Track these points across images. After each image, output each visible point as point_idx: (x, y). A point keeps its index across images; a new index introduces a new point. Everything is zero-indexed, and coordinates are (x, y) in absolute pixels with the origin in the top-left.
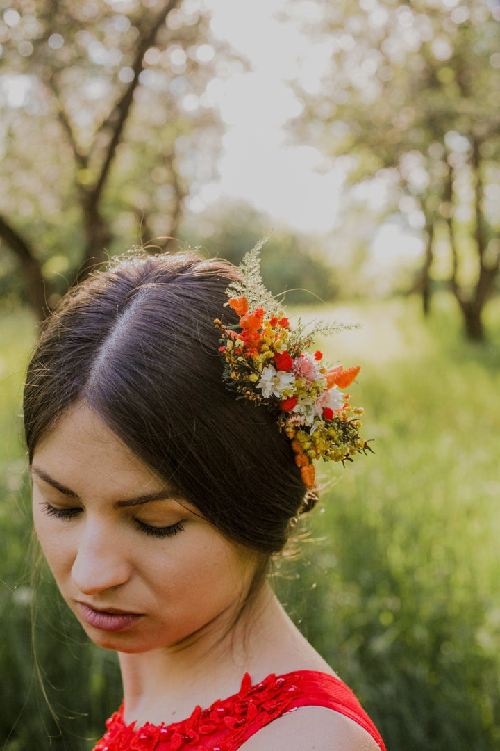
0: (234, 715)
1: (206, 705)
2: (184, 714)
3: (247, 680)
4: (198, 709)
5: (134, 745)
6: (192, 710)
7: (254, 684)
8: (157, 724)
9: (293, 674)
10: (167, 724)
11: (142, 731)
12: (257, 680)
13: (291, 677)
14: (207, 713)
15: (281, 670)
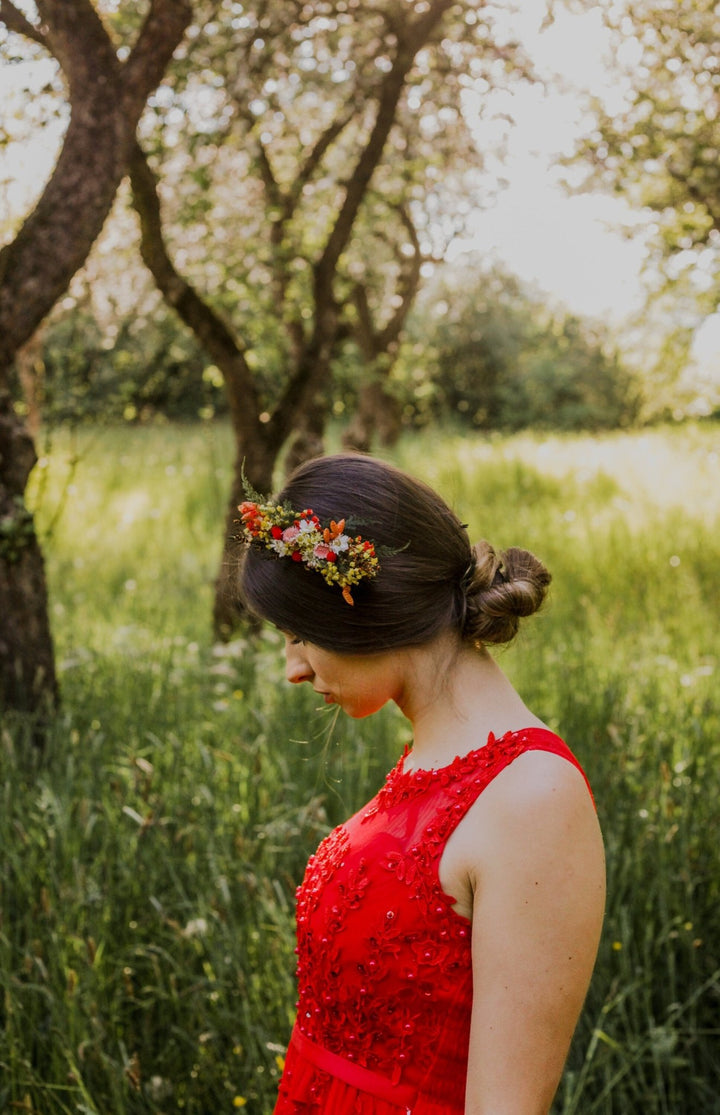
0: (485, 758)
1: (463, 755)
2: (447, 761)
3: (491, 736)
4: (457, 758)
5: (412, 784)
6: (453, 759)
7: (496, 739)
8: (428, 770)
9: (524, 730)
10: (437, 769)
11: (416, 775)
12: (499, 736)
13: (522, 733)
14: (465, 760)
15: (515, 728)
